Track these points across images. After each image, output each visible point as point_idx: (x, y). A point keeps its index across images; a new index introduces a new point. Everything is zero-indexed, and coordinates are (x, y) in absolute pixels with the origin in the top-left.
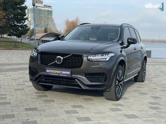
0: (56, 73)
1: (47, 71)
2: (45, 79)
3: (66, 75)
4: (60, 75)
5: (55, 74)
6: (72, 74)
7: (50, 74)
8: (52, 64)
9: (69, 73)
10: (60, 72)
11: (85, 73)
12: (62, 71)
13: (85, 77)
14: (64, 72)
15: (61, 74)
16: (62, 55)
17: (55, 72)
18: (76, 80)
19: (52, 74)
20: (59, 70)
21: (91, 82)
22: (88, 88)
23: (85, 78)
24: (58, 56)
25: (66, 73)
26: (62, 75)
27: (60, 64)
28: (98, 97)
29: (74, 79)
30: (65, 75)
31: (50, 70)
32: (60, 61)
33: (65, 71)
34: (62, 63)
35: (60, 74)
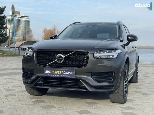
0: (57, 74)
1: (46, 72)
2: (44, 81)
3: (69, 76)
4: (62, 76)
5: (55, 75)
6: (75, 74)
7: (49, 75)
8: (51, 64)
9: (72, 73)
10: (61, 73)
11: (91, 73)
12: (64, 71)
13: (91, 76)
14: (66, 73)
15: (63, 74)
16: (63, 53)
17: (55, 72)
18: (81, 81)
19: (52, 75)
20: (60, 71)
21: (99, 82)
22: (95, 90)
23: (91, 78)
24: (58, 54)
25: (69, 73)
26: (64, 76)
27: (61, 63)
28: (101, 100)
29: (78, 80)
30: (67, 76)
31: (50, 71)
32: (61, 60)
33: (68, 71)
34: (63, 62)
35: (61, 74)
